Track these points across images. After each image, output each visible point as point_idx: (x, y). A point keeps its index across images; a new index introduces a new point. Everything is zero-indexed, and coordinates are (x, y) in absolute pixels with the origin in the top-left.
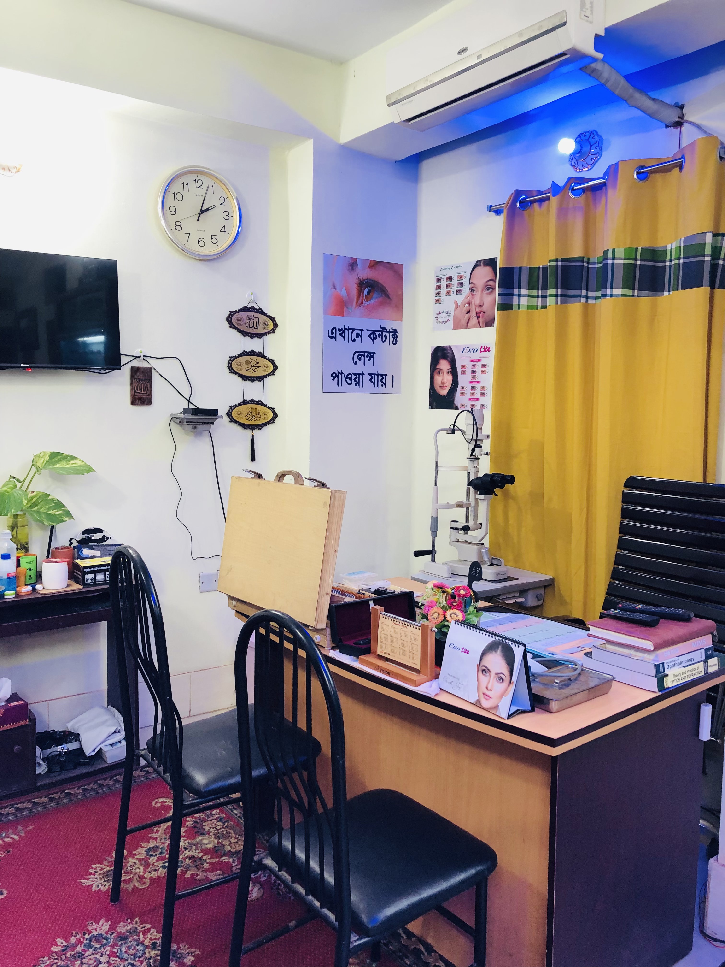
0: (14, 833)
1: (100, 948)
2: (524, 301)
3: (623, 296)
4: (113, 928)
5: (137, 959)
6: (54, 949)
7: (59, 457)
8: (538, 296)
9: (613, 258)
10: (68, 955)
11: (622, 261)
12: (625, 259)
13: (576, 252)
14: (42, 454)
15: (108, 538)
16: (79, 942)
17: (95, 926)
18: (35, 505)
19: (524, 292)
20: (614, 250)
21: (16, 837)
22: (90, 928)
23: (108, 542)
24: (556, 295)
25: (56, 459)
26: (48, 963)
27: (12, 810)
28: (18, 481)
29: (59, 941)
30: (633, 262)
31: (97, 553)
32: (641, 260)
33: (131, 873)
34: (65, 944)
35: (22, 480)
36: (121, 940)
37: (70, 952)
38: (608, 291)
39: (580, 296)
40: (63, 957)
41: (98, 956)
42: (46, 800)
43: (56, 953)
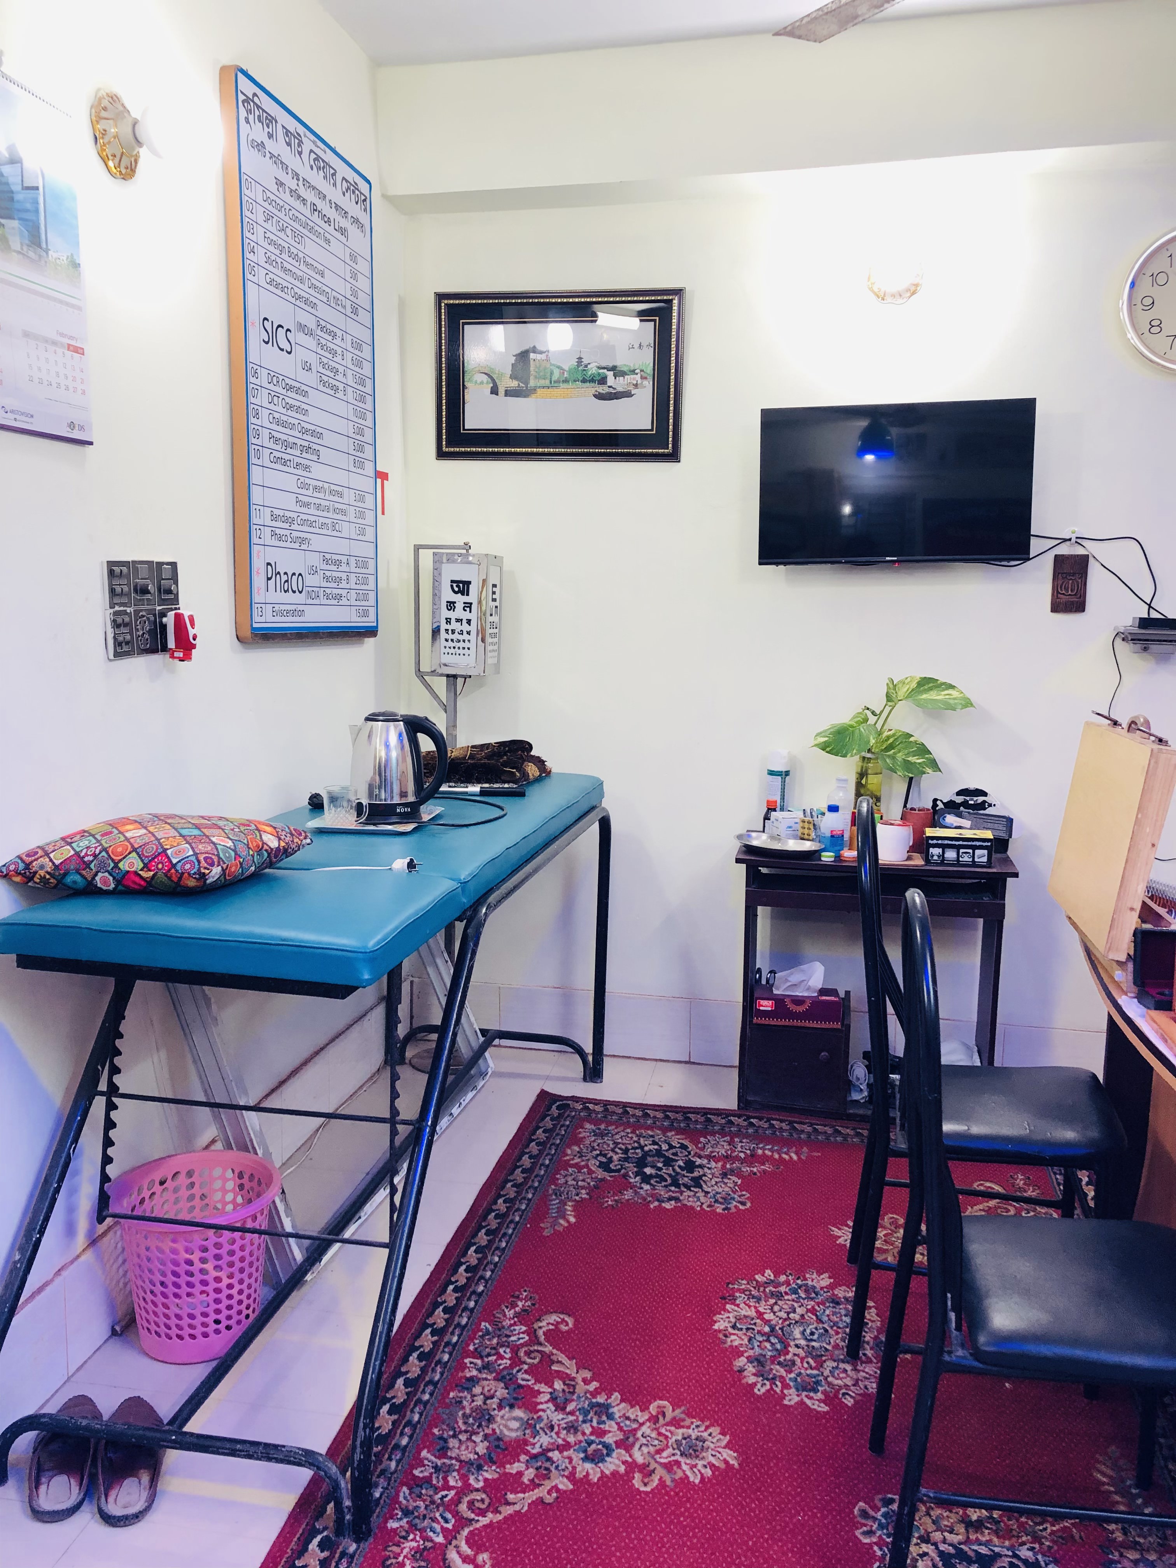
0: (797, 1153)
1: (804, 1299)
4: (831, 1287)
5: (835, 1328)
6: (758, 1277)
7: (931, 685)
10: (767, 1290)
14: (909, 679)
15: (990, 805)
16: (788, 1283)
17: (815, 1276)
18: (891, 747)
21: (795, 1157)
22: (807, 1276)
23: (989, 811)
25: (926, 687)
26: (743, 1287)
27: (809, 1129)
28: (873, 713)
29: (768, 1272)
31: (967, 823)
33: (892, 1245)
34: (772, 1278)
35: (878, 713)
36: (832, 1302)
37: (771, 1288)
40: (762, 1289)
41: (796, 1305)
42: (852, 1133)
43: (757, 1281)
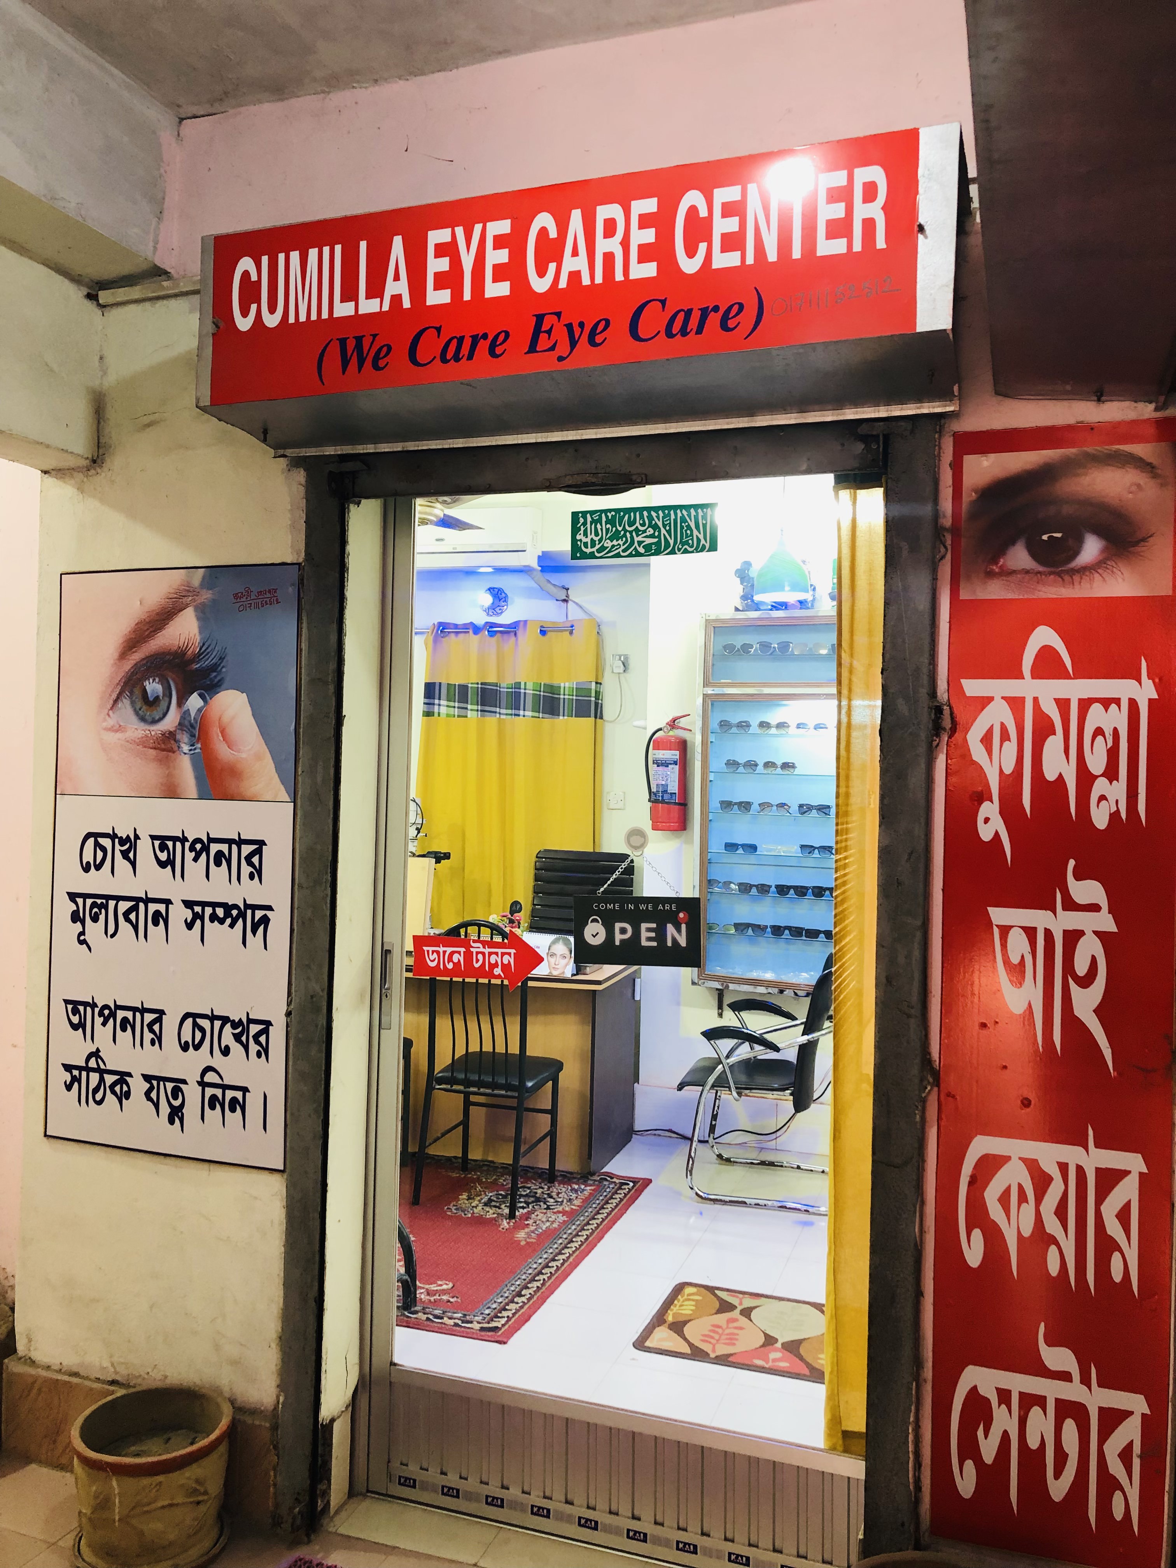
2: (443, 710)
3: (532, 717)
8: (454, 707)
9: (525, 689)
11: (532, 692)
12: (533, 690)
13: (492, 679)
19: (443, 702)
20: (525, 683)
24: (478, 710)
30: (538, 693)
32: (544, 692)
38: (521, 712)
39: (496, 712)
